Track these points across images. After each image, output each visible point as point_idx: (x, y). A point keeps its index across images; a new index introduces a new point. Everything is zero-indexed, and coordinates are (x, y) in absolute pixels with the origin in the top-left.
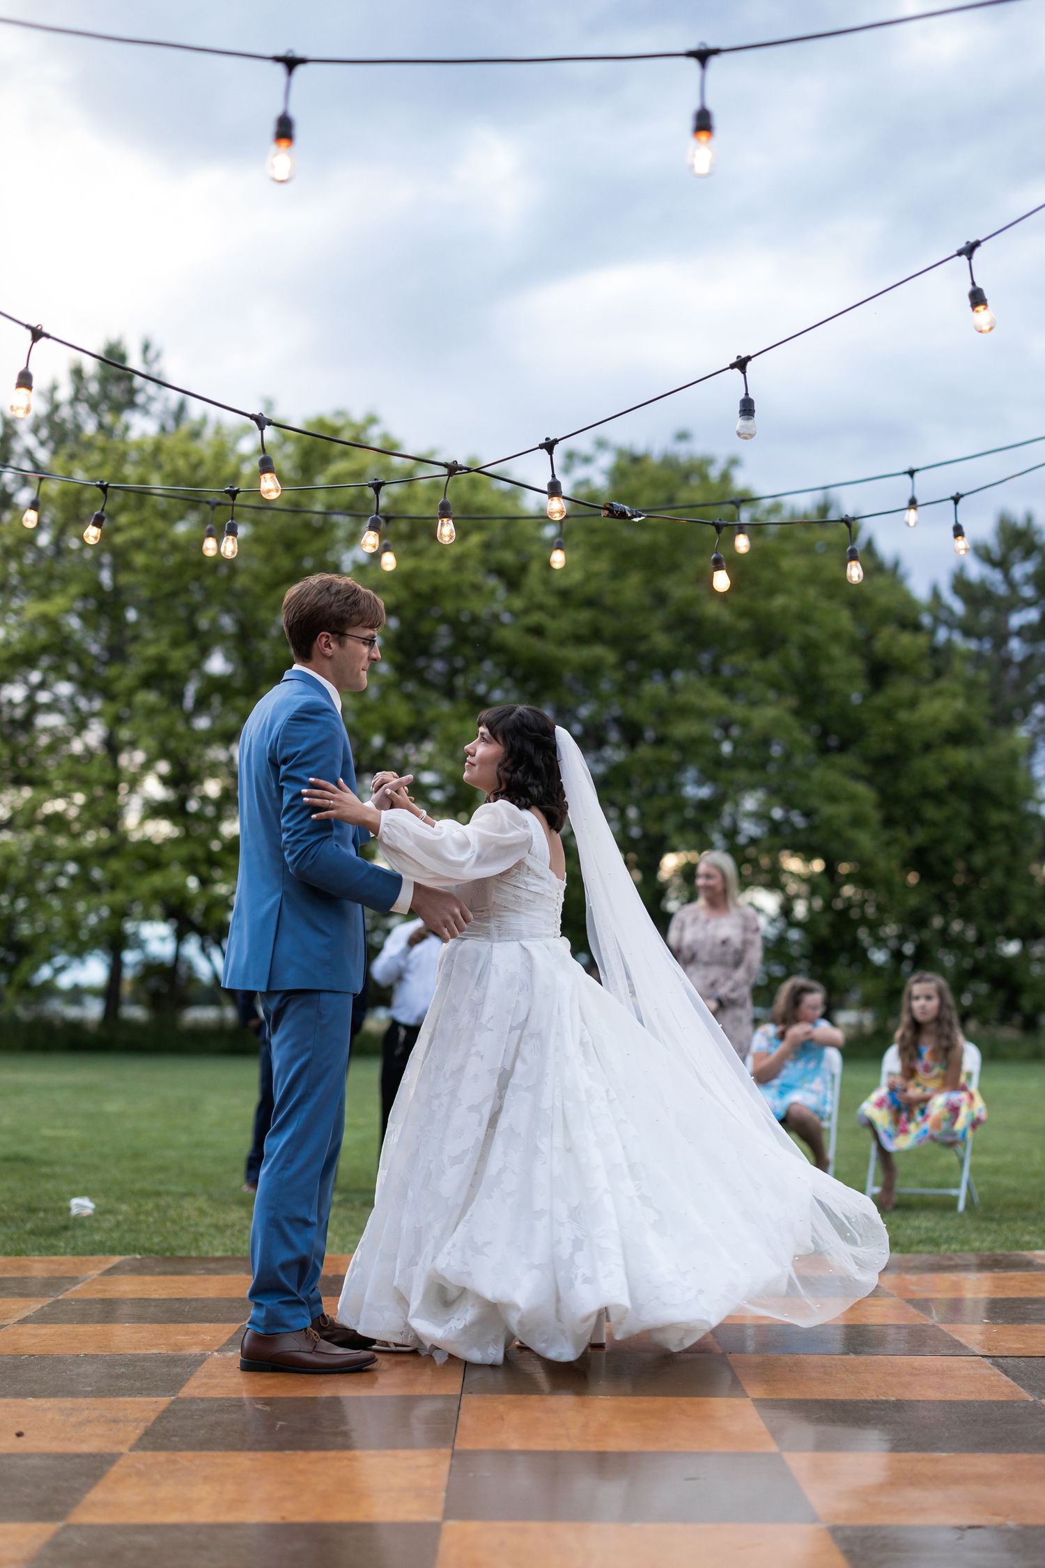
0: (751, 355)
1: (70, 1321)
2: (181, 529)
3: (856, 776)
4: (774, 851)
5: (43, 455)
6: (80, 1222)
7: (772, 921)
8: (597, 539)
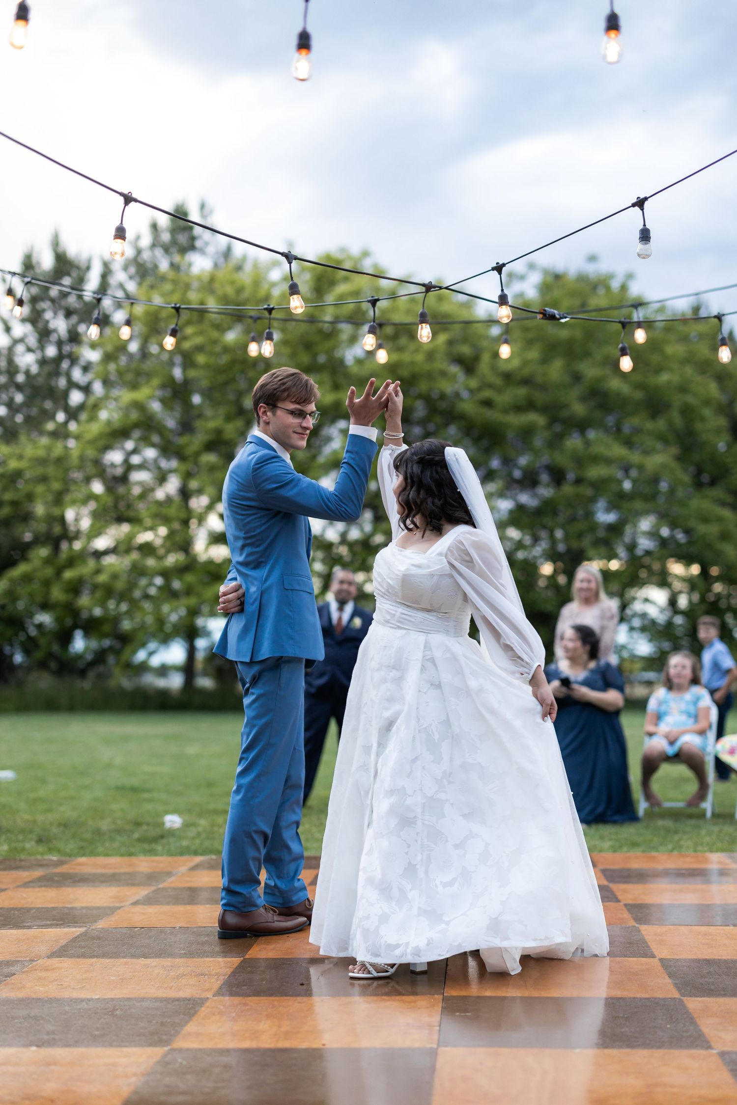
0: (648, 196)
1: (168, 903)
2: (231, 336)
3: (723, 504)
4: (663, 560)
5: (131, 287)
6: (171, 833)
7: (662, 610)
8: (531, 335)
